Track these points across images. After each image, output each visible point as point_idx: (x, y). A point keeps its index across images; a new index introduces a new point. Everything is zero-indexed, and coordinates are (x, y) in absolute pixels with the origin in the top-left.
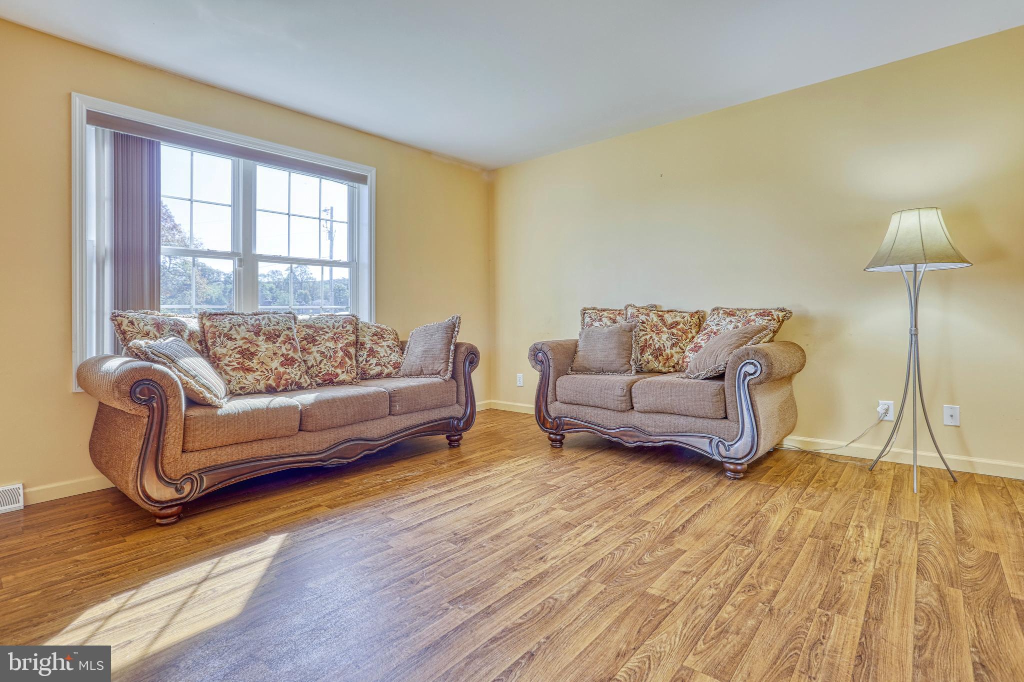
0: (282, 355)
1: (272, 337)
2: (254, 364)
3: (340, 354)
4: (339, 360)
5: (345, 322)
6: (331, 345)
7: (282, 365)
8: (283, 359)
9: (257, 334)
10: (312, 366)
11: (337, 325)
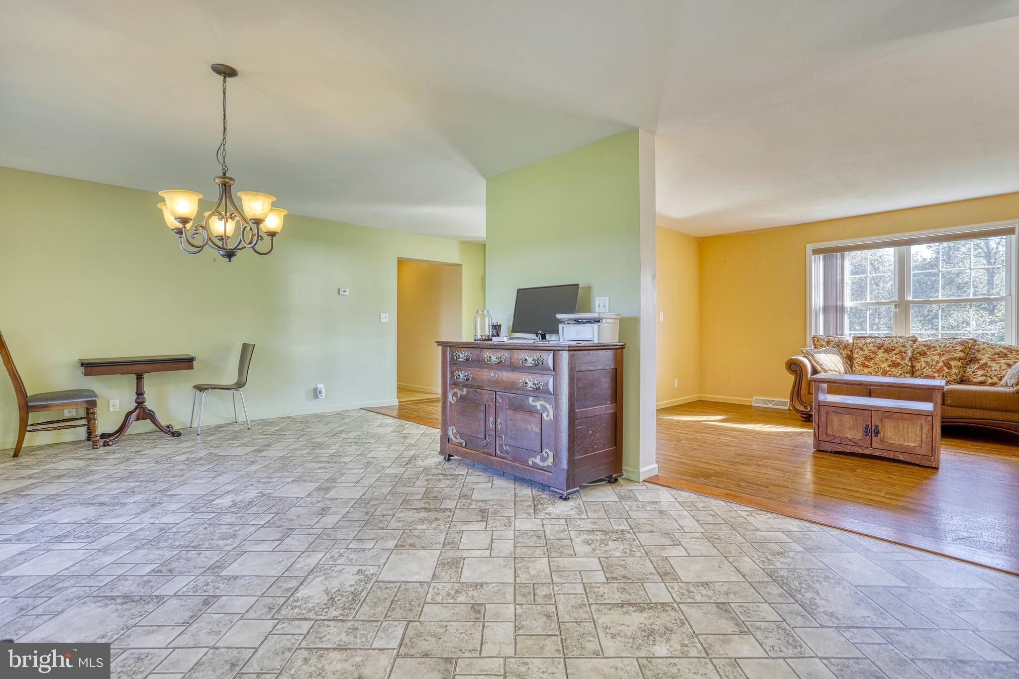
0: (891, 361)
1: (888, 351)
2: (871, 364)
3: (941, 364)
4: (938, 368)
5: (957, 344)
6: (936, 358)
7: (889, 366)
8: (891, 363)
9: (879, 348)
10: (918, 370)
11: (948, 345)
